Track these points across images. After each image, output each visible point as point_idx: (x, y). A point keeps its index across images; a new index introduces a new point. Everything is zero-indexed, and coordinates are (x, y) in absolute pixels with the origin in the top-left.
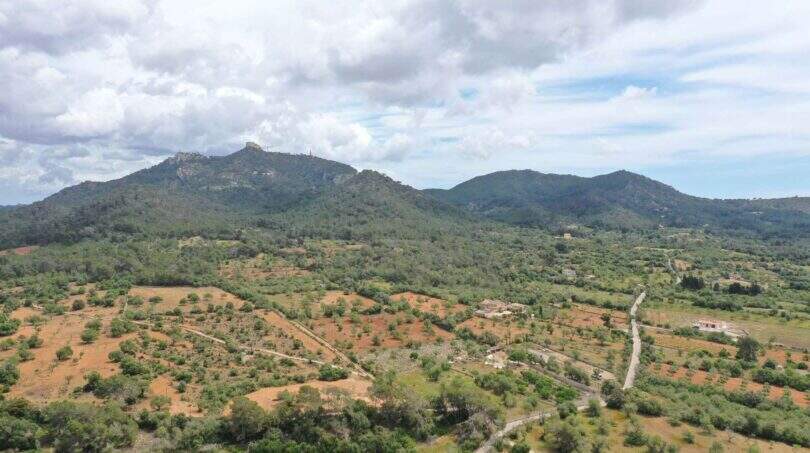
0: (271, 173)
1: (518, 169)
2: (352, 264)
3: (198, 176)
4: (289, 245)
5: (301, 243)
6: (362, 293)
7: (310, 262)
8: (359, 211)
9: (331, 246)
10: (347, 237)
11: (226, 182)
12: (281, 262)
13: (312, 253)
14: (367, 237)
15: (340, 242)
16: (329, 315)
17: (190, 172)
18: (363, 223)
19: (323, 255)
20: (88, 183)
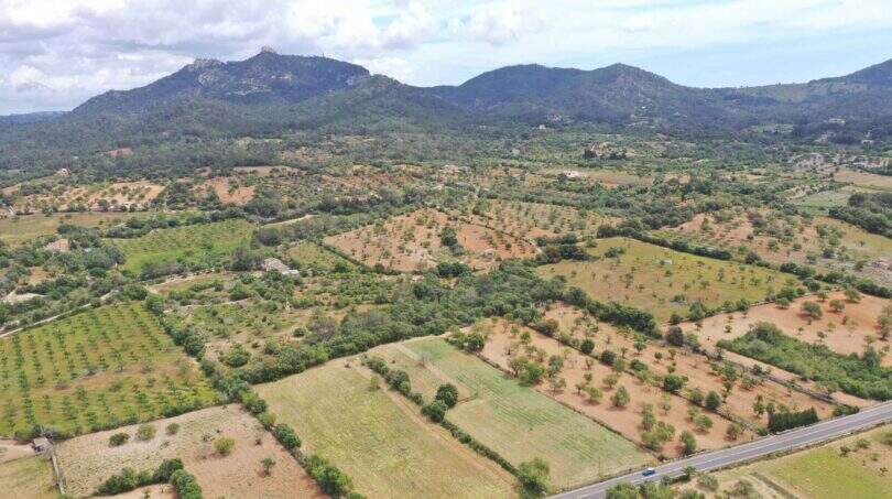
0: (287, 77)
1: (525, 64)
2: (367, 150)
3: (220, 82)
4: (321, 140)
5: (329, 138)
6: (375, 165)
7: (338, 151)
8: (372, 112)
9: (352, 140)
10: (363, 133)
11: (247, 87)
12: (319, 151)
13: (339, 145)
14: (379, 132)
15: (358, 137)
16: (356, 175)
17: (210, 79)
18: (375, 122)
19: (348, 145)
20: (112, 92)
